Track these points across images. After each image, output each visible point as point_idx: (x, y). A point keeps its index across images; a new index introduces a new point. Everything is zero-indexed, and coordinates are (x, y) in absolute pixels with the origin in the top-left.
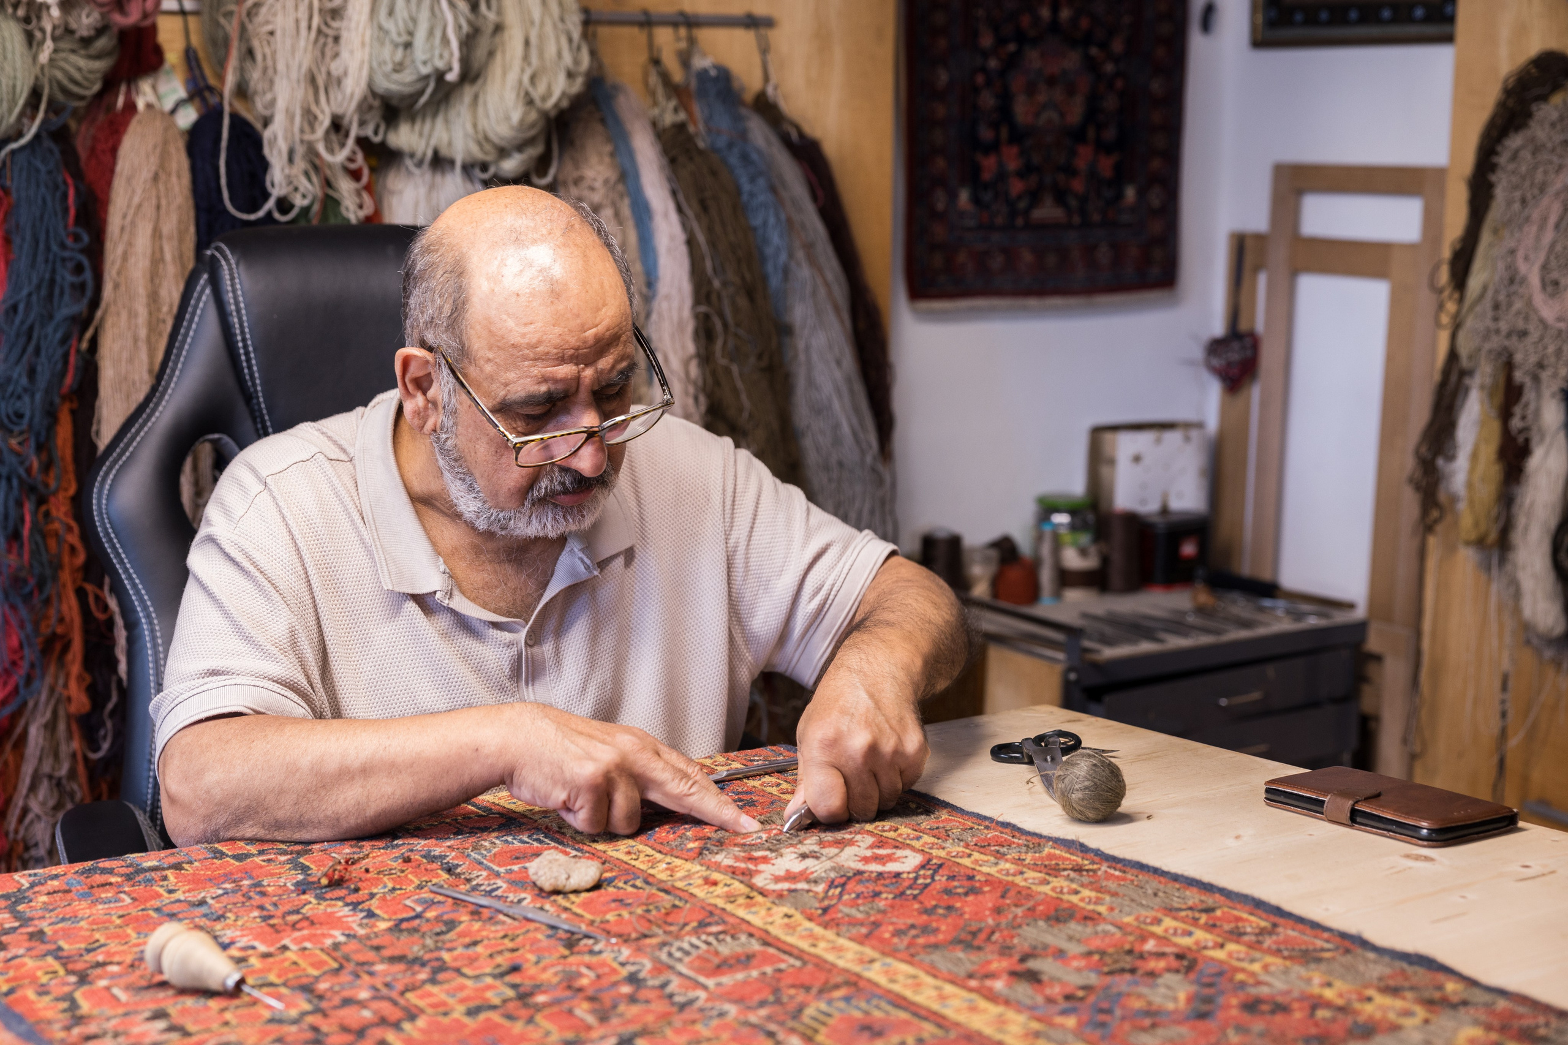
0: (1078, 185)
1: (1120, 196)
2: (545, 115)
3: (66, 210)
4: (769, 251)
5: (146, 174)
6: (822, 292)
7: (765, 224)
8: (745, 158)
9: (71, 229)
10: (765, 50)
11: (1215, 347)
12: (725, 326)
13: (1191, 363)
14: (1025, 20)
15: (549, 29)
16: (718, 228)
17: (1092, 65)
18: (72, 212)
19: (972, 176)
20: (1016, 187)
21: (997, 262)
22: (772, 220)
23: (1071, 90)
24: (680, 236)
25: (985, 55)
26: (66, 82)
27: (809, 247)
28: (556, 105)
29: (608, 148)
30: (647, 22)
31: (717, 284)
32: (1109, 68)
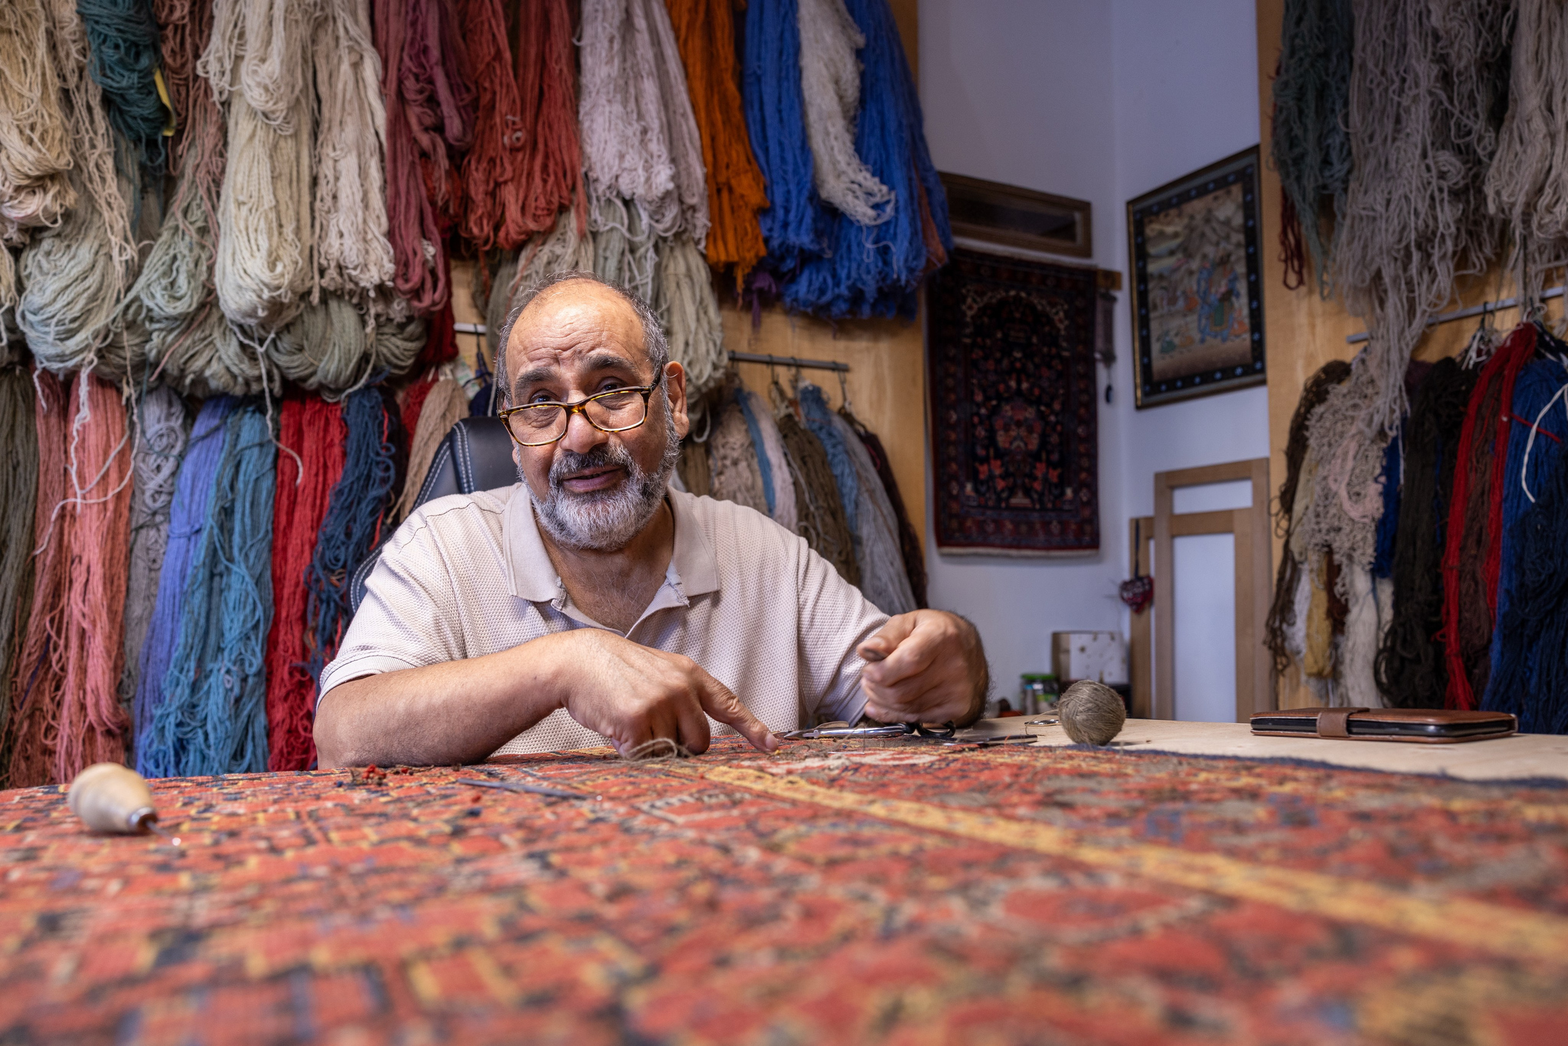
0: (1037, 486)
1: (1063, 493)
2: (698, 389)
3: (381, 433)
4: (845, 490)
5: (439, 412)
6: (880, 520)
7: (842, 474)
8: (830, 435)
9: (385, 444)
10: (843, 382)
11: (1125, 586)
12: (818, 535)
13: (1110, 597)
14: (1002, 387)
15: (701, 336)
16: (813, 474)
17: (1042, 416)
18: (386, 433)
19: (974, 476)
20: (1000, 484)
21: (991, 528)
22: (847, 471)
23: (1030, 430)
24: (789, 480)
25: (978, 406)
26: (388, 355)
27: (872, 493)
28: (706, 383)
29: (744, 427)
30: (771, 362)
31: (812, 508)
32: (1053, 418)
